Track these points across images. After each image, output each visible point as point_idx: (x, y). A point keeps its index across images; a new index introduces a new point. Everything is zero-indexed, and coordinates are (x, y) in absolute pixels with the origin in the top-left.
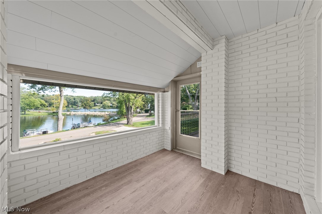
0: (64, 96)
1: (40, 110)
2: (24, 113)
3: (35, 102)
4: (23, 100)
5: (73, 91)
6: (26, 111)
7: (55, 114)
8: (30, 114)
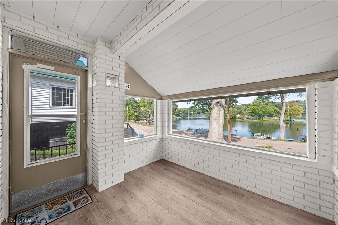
0: (286, 102)
1: (274, 117)
2: (261, 119)
3: (269, 110)
4: (261, 109)
5: (300, 96)
6: (263, 118)
7: (288, 122)
8: (266, 120)
